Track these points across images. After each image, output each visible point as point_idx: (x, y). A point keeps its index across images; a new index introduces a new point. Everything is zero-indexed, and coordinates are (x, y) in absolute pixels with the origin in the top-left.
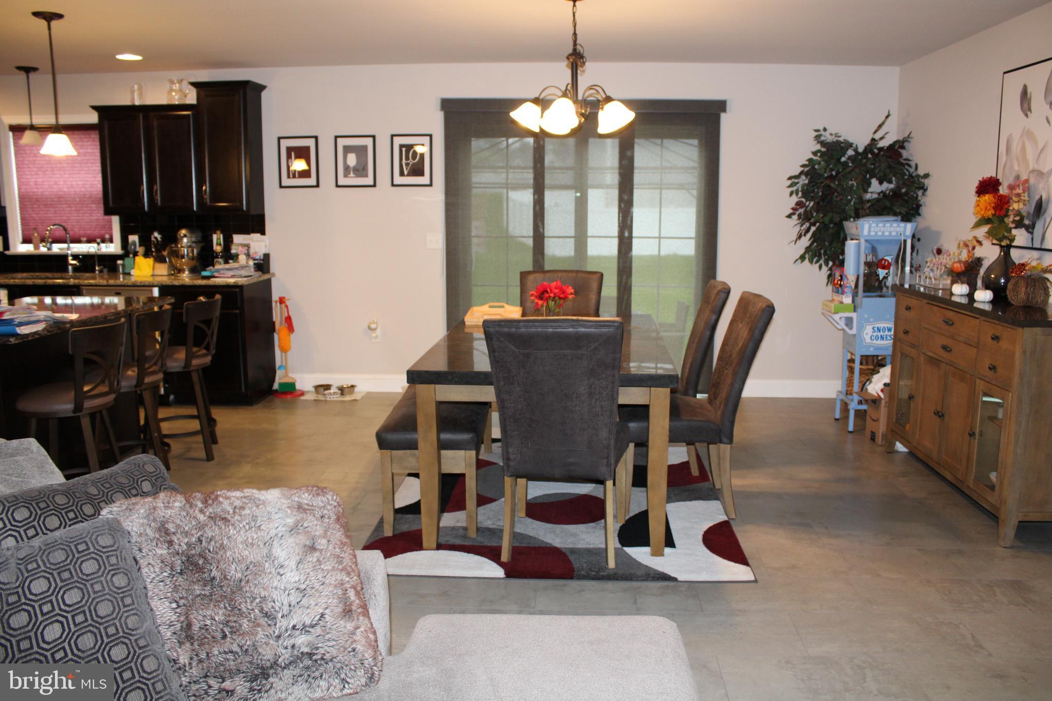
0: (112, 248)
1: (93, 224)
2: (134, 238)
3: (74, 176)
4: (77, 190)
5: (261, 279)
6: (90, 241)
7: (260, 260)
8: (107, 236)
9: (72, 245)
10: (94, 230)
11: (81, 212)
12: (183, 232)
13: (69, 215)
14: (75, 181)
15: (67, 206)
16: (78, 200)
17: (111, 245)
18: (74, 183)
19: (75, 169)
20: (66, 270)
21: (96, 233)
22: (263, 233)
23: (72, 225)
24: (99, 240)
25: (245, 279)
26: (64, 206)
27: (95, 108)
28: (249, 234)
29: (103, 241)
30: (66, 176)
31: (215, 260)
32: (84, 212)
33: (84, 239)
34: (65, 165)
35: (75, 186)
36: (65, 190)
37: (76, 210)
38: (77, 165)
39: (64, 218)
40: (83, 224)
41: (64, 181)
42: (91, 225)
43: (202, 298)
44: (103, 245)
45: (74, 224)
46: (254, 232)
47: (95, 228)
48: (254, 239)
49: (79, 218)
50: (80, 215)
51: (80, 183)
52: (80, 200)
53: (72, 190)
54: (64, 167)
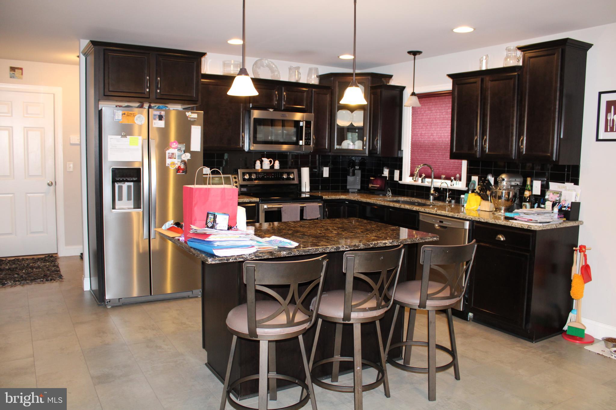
0: (460, 185)
1: (451, 165)
2: (475, 179)
3: (443, 129)
4: (444, 140)
5: (561, 226)
6: (448, 178)
7: (568, 207)
8: (458, 175)
9: (435, 180)
10: (451, 170)
11: (444, 156)
12: (503, 176)
13: (437, 158)
14: (443, 133)
15: (437, 151)
16: (443, 147)
17: (460, 182)
18: (443, 134)
19: (444, 124)
20: (428, 198)
21: (452, 172)
22: (576, 183)
23: (439, 166)
24: (452, 178)
25: (541, 225)
26: (435, 151)
27: (450, 76)
28: (564, 183)
29: (455, 179)
30: (438, 129)
31: (523, 203)
32: (446, 156)
33: (443, 176)
34: (438, 121)
35: (443, 137)
36: (437, 139)
37: (441, 155)
38: (445, 121)
39: (434, 160)
40: (445, 165)
41: (437, 133)
42: (450, 166)
43: (500, 237)
44: (454, 182)
45: (440, 165)
46: (568, 181)
47: (452, 169)
48: (568, 188)
49: (443, 160)
50: (444, 158)
51: (446, 134)
52: (445, 148)
53: (440, 139)
54: (437, 123)
